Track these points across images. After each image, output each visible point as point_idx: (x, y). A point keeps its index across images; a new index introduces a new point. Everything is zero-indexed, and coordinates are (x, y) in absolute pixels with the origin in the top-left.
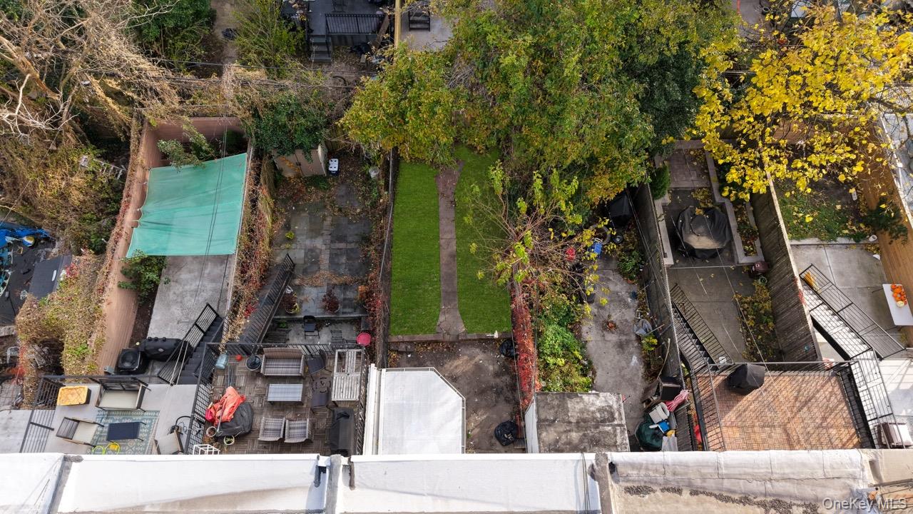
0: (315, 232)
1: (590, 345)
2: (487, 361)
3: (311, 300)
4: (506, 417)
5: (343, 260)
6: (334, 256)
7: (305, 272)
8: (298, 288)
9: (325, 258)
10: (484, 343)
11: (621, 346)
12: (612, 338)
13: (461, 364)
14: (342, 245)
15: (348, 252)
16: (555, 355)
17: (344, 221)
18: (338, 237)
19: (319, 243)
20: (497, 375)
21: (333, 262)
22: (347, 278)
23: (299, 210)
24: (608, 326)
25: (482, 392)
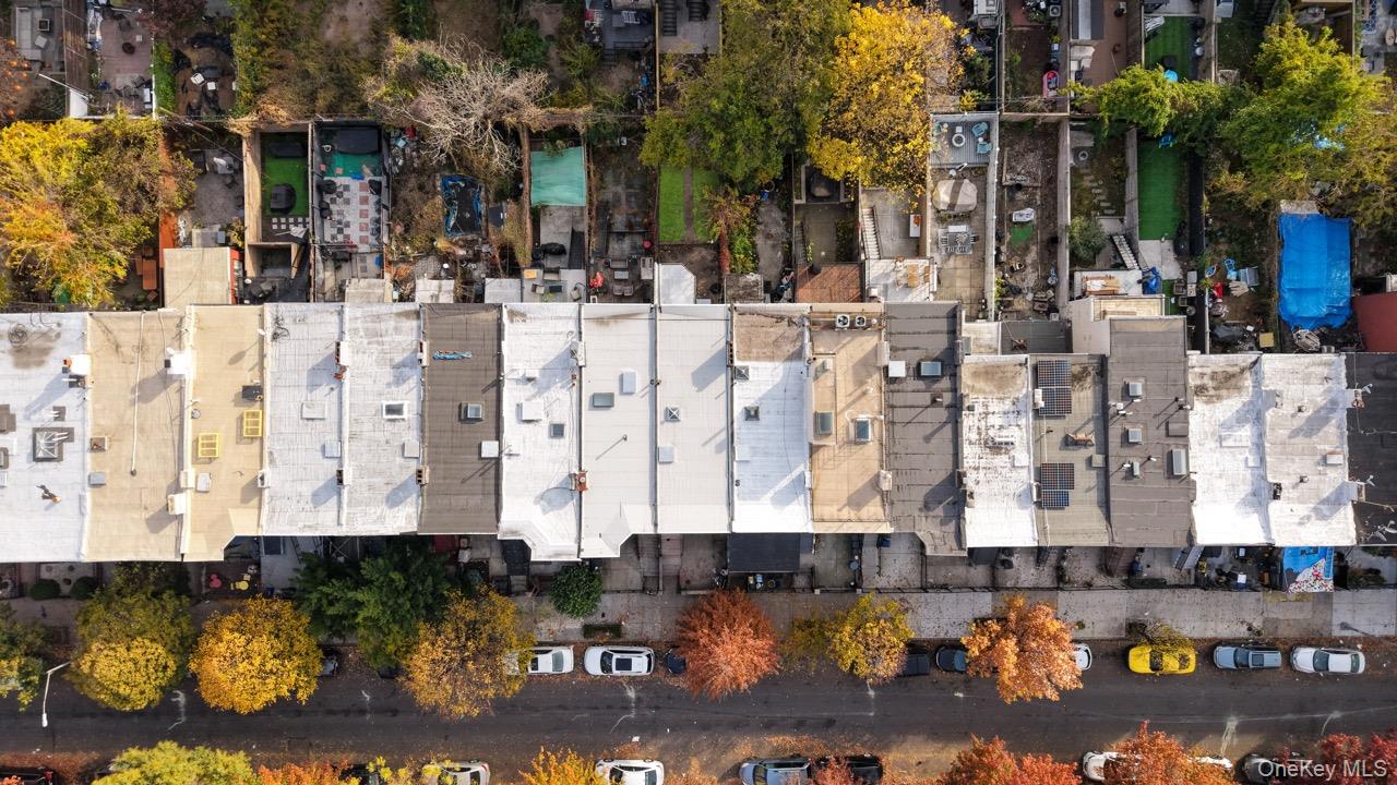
0: (617, 182)
1: (759, 247)
2: (708, 254)
3: (619, 221)
4: (716, 281)
5: (633, 199)
6: (629, 196)
7: (614, 206)
8: (611, 215)
9: (623, 198)
10: (706, 245)
11: (774, 246)
12: (770, 242)
13: (695, 256)
14: (632, 191)
15: (636, 195)
16: (739, 253)
17: (631, 176)
18: (629, 186)
19: (620, 189)
20: (712, 261)
21: (628, 201)
22: (636, 210)
23: (607, 168)
24: (768, 236)
25: (705, 269)
